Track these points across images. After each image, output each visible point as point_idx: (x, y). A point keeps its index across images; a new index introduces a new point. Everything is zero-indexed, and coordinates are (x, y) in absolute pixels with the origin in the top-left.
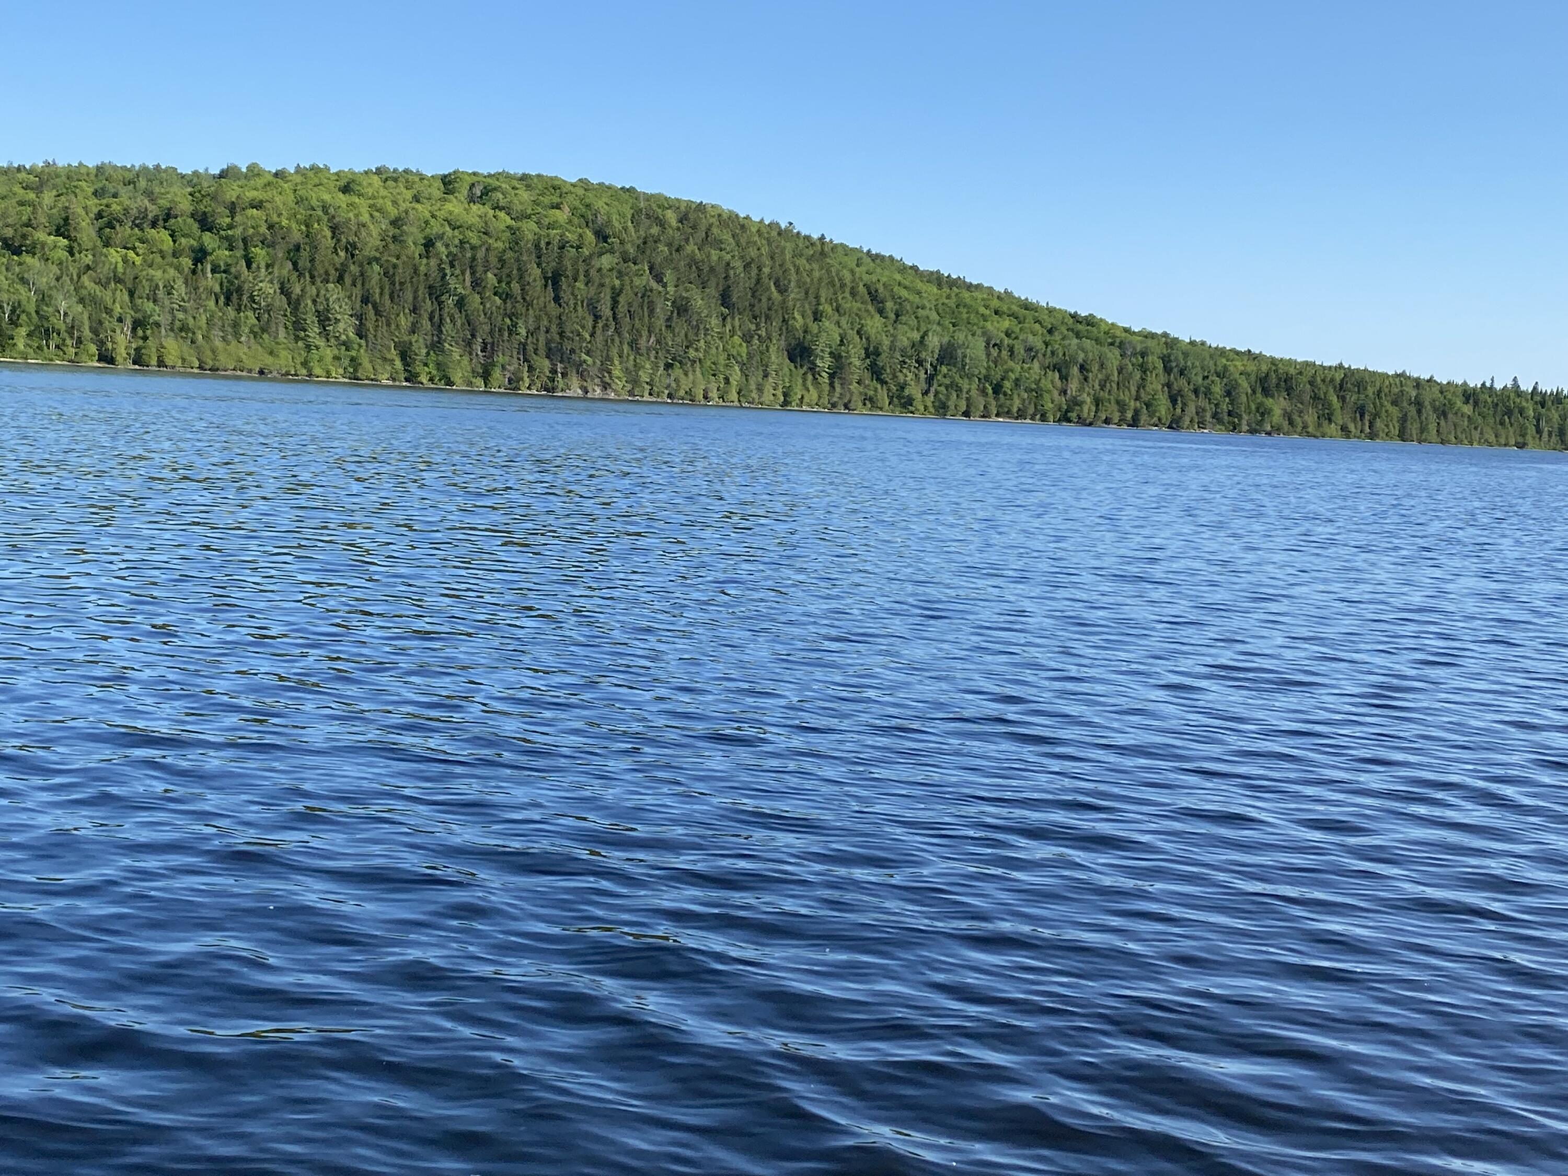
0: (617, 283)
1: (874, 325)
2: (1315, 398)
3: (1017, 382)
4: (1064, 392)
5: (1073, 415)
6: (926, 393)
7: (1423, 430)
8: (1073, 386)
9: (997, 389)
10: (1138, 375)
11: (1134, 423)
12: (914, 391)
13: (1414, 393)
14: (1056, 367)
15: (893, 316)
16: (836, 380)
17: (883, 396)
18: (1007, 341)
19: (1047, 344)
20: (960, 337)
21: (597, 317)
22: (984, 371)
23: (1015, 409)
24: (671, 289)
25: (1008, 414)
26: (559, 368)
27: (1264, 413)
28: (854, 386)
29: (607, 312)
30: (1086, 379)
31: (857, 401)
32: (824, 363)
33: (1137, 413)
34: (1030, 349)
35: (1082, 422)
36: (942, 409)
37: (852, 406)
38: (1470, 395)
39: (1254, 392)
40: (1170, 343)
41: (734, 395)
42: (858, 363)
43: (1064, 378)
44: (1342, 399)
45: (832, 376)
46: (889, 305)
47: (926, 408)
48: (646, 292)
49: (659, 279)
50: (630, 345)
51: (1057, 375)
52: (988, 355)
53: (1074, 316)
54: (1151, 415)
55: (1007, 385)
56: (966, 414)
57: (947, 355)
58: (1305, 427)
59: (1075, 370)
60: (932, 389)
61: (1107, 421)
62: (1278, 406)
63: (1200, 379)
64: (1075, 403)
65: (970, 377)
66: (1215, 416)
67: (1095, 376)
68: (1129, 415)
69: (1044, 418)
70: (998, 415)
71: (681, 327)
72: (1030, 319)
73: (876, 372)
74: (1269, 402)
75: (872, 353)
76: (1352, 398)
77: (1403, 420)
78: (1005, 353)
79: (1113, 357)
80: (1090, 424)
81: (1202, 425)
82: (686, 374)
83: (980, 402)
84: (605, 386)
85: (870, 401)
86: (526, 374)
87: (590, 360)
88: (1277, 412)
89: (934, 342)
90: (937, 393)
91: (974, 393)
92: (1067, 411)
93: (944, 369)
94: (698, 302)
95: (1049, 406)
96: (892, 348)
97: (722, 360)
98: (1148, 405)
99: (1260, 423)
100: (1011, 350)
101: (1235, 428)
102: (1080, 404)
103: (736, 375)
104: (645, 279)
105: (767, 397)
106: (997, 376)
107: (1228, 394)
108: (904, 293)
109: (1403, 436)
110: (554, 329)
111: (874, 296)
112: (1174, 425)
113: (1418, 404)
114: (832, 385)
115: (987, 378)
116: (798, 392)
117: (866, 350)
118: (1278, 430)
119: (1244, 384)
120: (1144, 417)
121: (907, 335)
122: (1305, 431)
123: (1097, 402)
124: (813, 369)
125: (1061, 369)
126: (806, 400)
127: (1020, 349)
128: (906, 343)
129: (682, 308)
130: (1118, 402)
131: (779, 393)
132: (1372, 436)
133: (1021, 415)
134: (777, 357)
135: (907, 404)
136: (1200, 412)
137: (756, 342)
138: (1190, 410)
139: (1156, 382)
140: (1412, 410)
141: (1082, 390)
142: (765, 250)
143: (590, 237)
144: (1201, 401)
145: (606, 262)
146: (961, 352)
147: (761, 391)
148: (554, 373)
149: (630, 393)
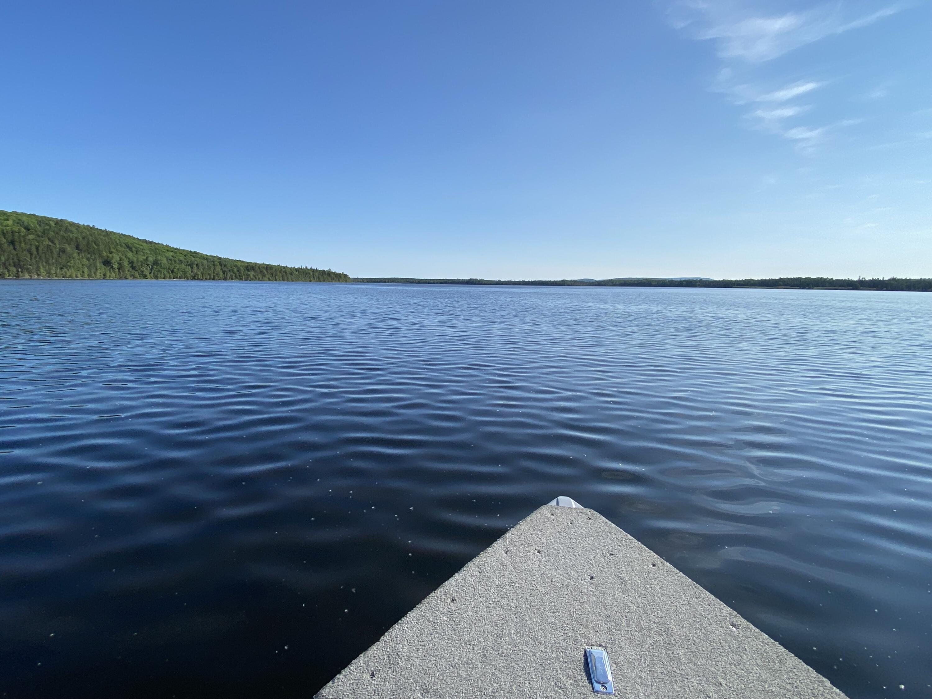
0: (37, 244)
1: (130, 254)
2: (261, 272)
3: (178, 269)
4: (192, 272)
5: (196, 278)
6: (150, 273)
7: (287, 278)
8: (195, 270)
9: (173, 271)
10: (213, 267)
11: (214, 279)
12: (147, 272)
13: (284, 270)
14: (189, 265)
15: (135, 252)
16: (121, 271)
17: (137, 275)
18: (173, 259)
19: (185, 259)
20: (159, 258)
21: (31, 254)
22: (168, 267)
23: (179, 277)
24: (58, 245)
25: (177, 278)
26: (20, 270)
27: (248, 275)
28: (127, 272)
29: (35, 252)
30: (198, 268)
31: (128, 276)
32: (116, 266)
33: (214, 277)
34: (181, 261)
35: (199, 279)
36: (156, 277)
37: (127, 277)
38: (298, 270)
39: (245, 270)
40: (220, 258)
41: (86, 276)
42: (127, 265)
43: (192, 268)
44: (267, 272)
45: (119, 269)
46: (134, 249)
47: (151, 277)
48: (48, 246)
49: (52, 242)
50: (46, 263)
51: (190, 267)
52: (168, 262)
53: (191, 251)
54: (218, 277)
55: (176, 270)
56: (164, 278)
57: (156, 263)
58: (259, 278)
59: (195, 266)
60: (153, 272)
61: (206, 279)
62: (252, 273)
63: (230, 268)
64: (196, 274)
65: (164, 269)
66: (235, 276)
67: (201, 267)
68: (212, 277)
69: (188, 279)
70: (174, 278)
71: (64, 256)
72: (178, 253)
73: (133, 268)
74: (249, 273)
75: (131, 263)
76: (269, 271)
77: (283, 276)
78: (173, 262)
79: (205, 262)
80: (201, 280)
81: (232, 279)
82: (68, 270)
83: (168, 275)
84: (38, 275)
85: (133, 276)
86: (7, 273)
87: (31, 267)
88: (252, 275)
89: (151, 259)
90: (154, 273)
91: (166, 273)
92: (194, 277)
93: (155, 266)
94: (69, 249)
95: (188, 275)
96: (137, 261)
97: (80, 266)
98: (217, 274)
99: (248, 278)
100: (175, 261)
101: (241, 279)
102: (198, 275)
103: (86, 270)
104: (47, 242)
105: (98, 276)
106: (172, 267)
107: (238, 271)
108: (138, 246)
109: (283, 280)
110: (15, 258)
111: (128, 247)
112: (225, 279)
113: (286, 272)
114: (119, 272)
115: (169, 268)
116: (108, 274)
117: (129, 262)
118: (252, 279)
119: (242, 268)
120: (216, 278)
121: (142, 258)
122: (259, 279)
123: (203, 274)
124: (112, 267)
125: (191, 265)
126: (111, 276)
127: (177, 260)
128: (142, 260)
129: (63, 251)
130: (208, 274)
131: (102, 274)
132: (276, 280)
133: (181, 278)
134: (99, 264)
135: (145, 276)
136: (231, 276)
137: (91, 260)
138: (229, 275)
139: (218, 269)
140: (284, 274)
141: (197, 271)
142: (88, 233)
143: (23, 229)
144: (231, 273)
145: (31, 237)
146: (159, 262)
147: (95, 274)
148: (18, 271)
149: (49, 277)
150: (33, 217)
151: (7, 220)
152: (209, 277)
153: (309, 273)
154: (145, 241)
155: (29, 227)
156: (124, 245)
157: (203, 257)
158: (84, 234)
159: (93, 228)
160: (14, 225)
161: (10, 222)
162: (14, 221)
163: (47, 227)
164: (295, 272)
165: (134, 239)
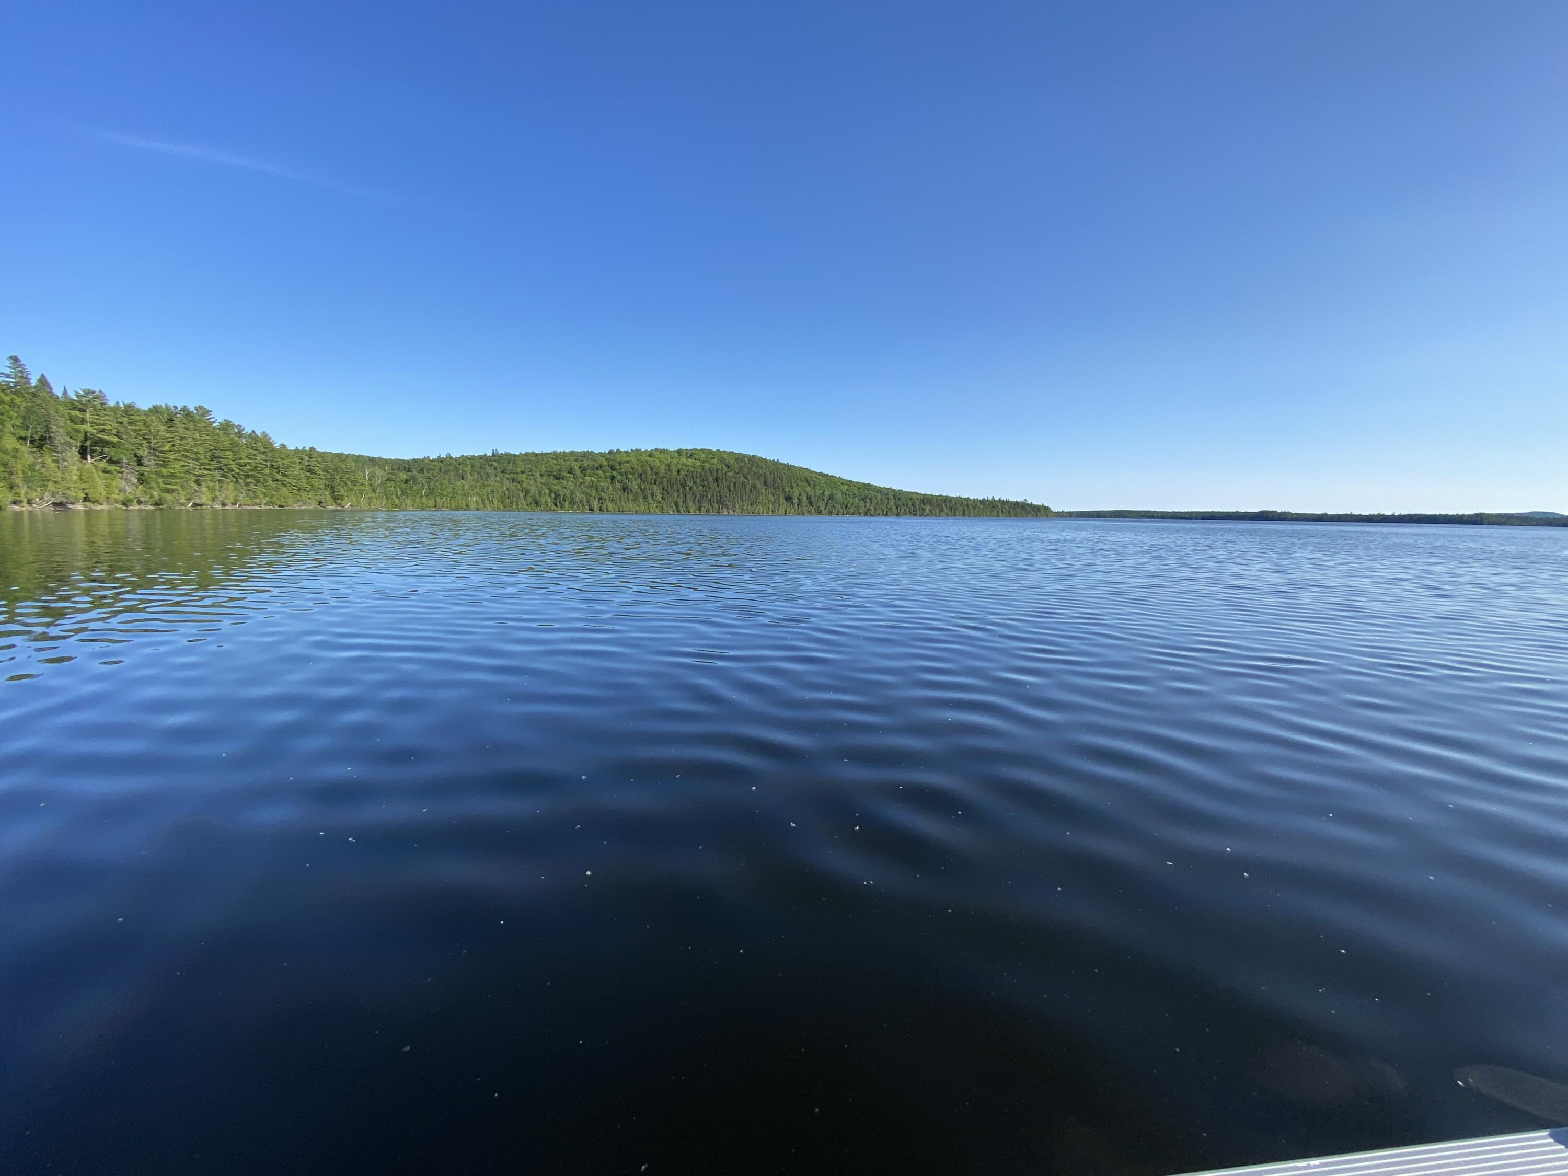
0: (735, 480)
1: (808, 489)
2: (938, 505)
3: (852, 504)
4: (865, 507)
5: (868, 514)
6: (825, 509)
7: (970, 512)
8: (868, 505)
9: (846, 507)
10: (886, 500)
11: (886, 515)
12: (822, 508)
13: (966, 503)
14: (863, 500)
15: (812, 486)
16: (800, 507)
17: (813, 510)
18: (847, 492)
19: (859, 492)
20: (835, 491)
21: (730, 491)
22: (842, 502)
23: (851, 513)
24: (750, 482)
25: (850, 514)
26: (721, 506)
27: (924, 510)
28: (805, 508)
29: (732, 489)
30: (872, 502)
31: (805, 512)
32: (796, 501)
33: (887, 512)
34: (855, 494)
35: (871, 515)
36: (830, 513)
37: (804, 513)
38: (983, 502)
39: (920, 504)
40: (894, 491)
41: (771, 512)
42: (805, 501)
43: (865, 502)
44: (946, 505)
45: (798, 505)
46: (811, 483)
47: (826, 513)
48: (743, 482)
49: (746, 478)
50: (740, 499)
51: (863, 501)
52: (843, 497)
53: (864, 484)
54: (891, 512)
55: (849, 505)
56: (837, 514)
57: (831, 497)
58: (936, 514)
59: (868, 500)
60: (827, 508)
61: (879, 515)
62: (928, 508)
63: (904, 502)
64: (869, 510)
65: (838, 503)
66: (909, 512)
67: (874, 502)
68: (885, 513)
69: (860, 515)
70: (847, 514)
71: (754, 492)
72: (852, 485)
73: (811, 503)
74: (925, 507)
75: (809, 498)
76: (948, 505)
77: (964, 511)
78: (847, 496)
79: (879, 495)
80: (874, 516)
81: (906, 514)
82: (757, 506)
83: (841, 511)
84: (734, 511)
85: (810, 512)
86: (711, 509)
87: (729, 504)
88: (927, 509)
89: (827, 493)
90: (829, 509)
91: (840, 508)
92: (867, 512)
93: (830, 501)
94: (759, 484)
95: (861, 511)
96: (815, 496)
97: (767, 502)
98: (890, 509)
99: (923, 513)
100: (849, 495)
101: (915, 515)
102: (871, 510)
103: (771, 506)
104: (742, 479)
105: (780, 512)
106: (846, 503)
107: (913, 505)
108: (815, 479)
109: (964, 515)
110: (718, 495)
111: (807, 481)
112: (898, 515)
113: (968, 505)
114: (798, 508)
115: (843, 503)
116: (789, 510)
117: (807, 497)
118: (928, 515)
119: (917, 501)
120: (889, 513)
121: (819, 492)
122: (936, 515)
123: (875, 509)
124: (792, 503)
125: (864, 499)
126: (791, 512)
127: (851, 494)
128: (818, 494)
129: (754, 487)
130: (881, 509)
131: (783, 510)
132: (955, 516)
133: (853, 514)
134: (782, 500)
135: (820, 512)
136: (905, 511)
137: (776, 496)
138: (903, 510)
139: (892, 502)
140: (966, 508)
141: (870, 506)
142: (774, 468)
143: (725, 467)
144: (906, 508)
145: (730, 474)
146: (834, 497)
147: (778, 510)
148: (719, 508)
149: (741, 513)
150: (732, 454)
151: (713, 458)
152: (881, 513)
153: (997, 506)
154: (821, 474)
155: (729, 465)
156: (803, 479)
157: (877, 490)
158: (771, 469)
159: (778, 462)
160: (718, 463)
161: (715, 461)
162: (718, 459)
163: (743, 464)
164: (979, 505)
165: (812, 472)
